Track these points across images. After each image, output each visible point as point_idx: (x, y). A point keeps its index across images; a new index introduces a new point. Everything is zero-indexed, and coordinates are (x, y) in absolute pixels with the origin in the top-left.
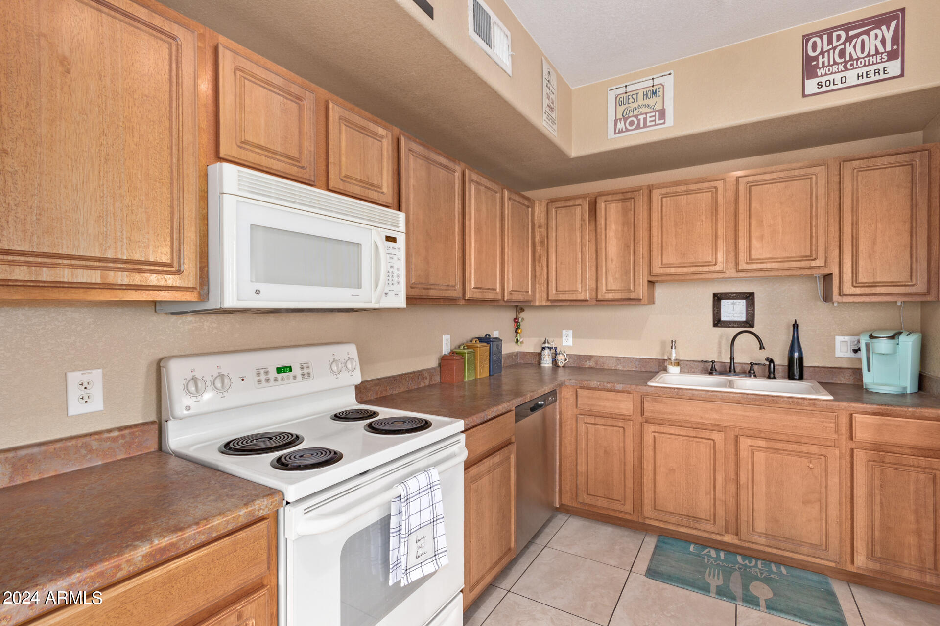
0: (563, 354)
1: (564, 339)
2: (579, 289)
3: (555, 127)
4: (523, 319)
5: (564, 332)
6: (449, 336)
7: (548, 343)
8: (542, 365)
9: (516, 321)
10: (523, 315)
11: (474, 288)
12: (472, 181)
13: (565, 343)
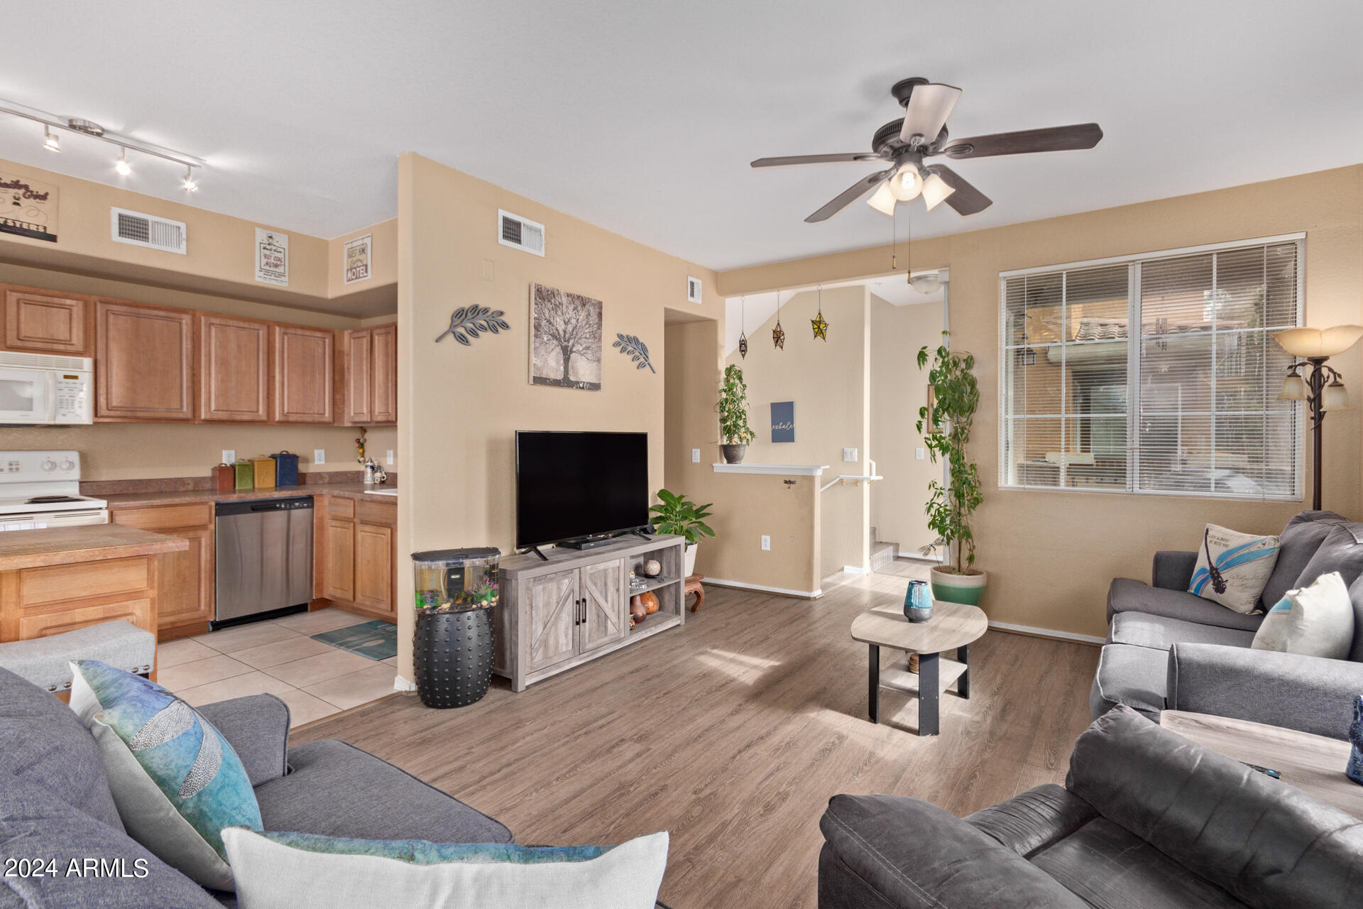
0: (381, 472)
1: (388, 459)
2: (365, 412)
3: (283, 279)
4: (365, 440)
5: (388, 451)
6: (233, 452)
7: (372, 462)
8: (365, 482)
9: (358, 441)
10: (367, 436)
11: (215, 410)
12: (212, 324)
13: (388, 463)
